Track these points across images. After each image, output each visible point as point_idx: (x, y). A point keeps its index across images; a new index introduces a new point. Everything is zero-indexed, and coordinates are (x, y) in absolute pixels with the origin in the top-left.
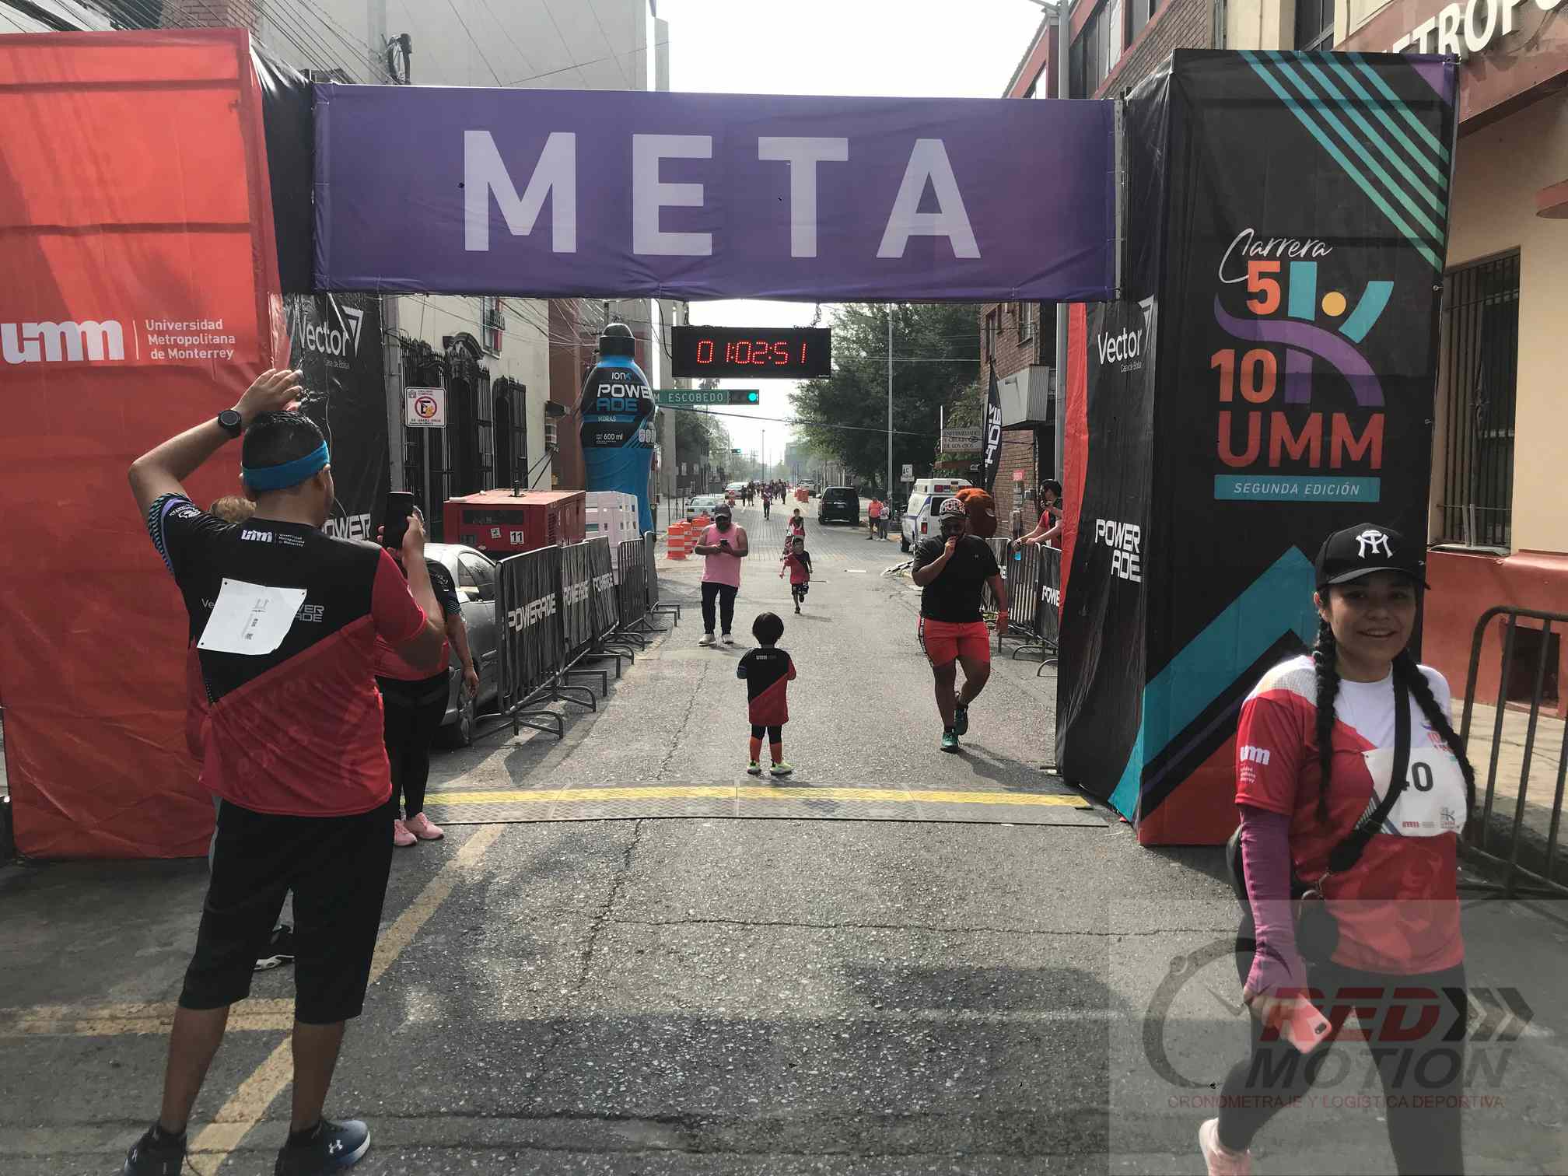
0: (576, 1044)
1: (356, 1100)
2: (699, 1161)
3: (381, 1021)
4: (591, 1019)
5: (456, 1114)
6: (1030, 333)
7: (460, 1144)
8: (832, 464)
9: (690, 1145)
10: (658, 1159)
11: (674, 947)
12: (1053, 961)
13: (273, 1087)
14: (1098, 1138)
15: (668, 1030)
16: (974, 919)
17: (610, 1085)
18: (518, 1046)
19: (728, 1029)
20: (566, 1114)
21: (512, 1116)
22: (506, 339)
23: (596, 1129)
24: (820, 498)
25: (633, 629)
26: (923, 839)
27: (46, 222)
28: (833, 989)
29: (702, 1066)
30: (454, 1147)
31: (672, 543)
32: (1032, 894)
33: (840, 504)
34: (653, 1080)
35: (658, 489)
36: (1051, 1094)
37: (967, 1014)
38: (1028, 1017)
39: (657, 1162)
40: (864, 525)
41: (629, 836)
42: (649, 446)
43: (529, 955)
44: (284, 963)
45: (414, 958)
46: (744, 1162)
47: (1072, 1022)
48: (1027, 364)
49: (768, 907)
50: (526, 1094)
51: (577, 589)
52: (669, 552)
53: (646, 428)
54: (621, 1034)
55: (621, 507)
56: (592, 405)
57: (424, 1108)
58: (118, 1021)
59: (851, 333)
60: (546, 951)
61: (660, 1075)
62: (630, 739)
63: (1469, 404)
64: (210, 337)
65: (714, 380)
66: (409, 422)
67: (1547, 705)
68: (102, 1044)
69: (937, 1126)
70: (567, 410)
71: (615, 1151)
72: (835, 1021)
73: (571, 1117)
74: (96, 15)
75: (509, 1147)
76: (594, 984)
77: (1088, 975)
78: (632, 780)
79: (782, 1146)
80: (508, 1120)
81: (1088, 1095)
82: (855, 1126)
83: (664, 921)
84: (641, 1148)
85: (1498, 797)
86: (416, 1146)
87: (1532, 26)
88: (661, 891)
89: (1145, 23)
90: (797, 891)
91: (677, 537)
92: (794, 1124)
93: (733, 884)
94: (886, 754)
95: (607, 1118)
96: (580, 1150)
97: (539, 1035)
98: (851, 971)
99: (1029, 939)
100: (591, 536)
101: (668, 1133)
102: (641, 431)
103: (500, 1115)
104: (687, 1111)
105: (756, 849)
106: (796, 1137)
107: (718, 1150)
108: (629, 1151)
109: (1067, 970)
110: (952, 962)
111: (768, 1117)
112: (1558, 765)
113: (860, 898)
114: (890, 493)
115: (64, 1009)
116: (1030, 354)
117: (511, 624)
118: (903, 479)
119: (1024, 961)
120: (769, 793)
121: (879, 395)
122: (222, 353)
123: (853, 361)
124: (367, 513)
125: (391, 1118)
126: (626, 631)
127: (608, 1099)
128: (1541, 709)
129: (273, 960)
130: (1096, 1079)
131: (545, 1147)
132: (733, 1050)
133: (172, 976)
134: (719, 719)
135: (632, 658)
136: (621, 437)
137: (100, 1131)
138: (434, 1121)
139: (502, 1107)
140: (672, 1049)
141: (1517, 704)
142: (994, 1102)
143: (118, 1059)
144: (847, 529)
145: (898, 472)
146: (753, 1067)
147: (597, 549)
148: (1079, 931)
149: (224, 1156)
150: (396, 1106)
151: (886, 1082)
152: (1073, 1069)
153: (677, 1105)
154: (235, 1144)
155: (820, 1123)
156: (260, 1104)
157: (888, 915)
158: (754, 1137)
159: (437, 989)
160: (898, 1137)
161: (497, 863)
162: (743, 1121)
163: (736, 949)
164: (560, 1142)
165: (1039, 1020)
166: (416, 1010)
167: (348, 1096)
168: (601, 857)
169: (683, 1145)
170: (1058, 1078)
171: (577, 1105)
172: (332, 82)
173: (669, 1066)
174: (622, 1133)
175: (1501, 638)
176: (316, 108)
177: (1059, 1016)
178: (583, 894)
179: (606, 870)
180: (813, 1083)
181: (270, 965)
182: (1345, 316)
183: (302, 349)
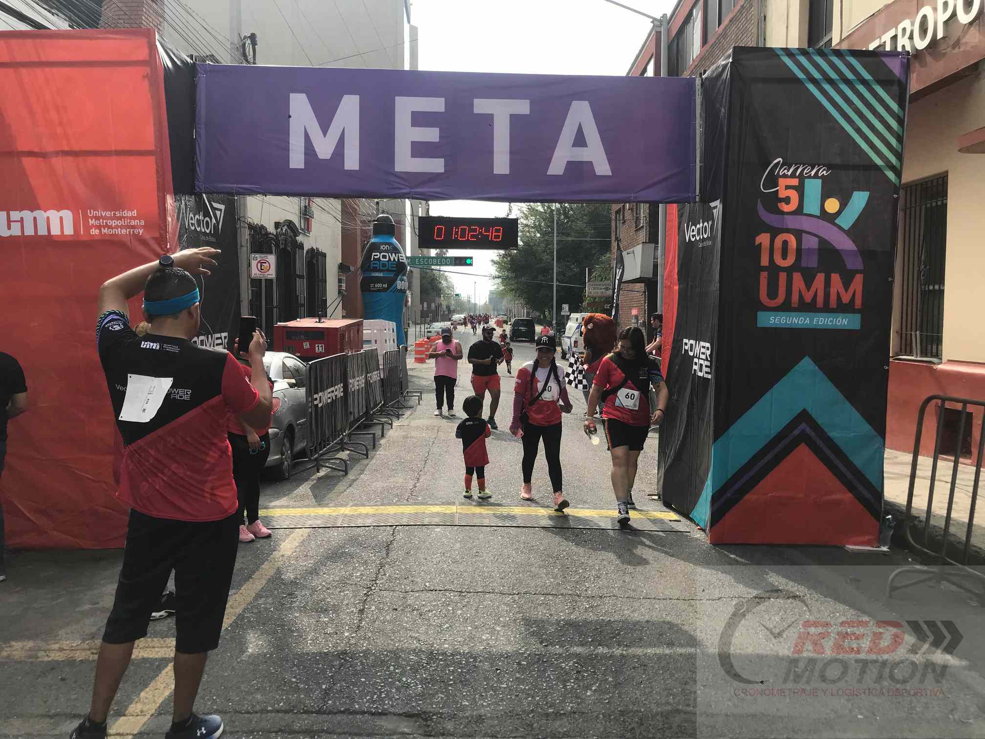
0: (354, 668)
1: (214, 701)
3: (231, 652)
4: (364, 652)
5: (278, 711)
6: (642, 222)
7: (280, 730)
8: (518, 304)
9: (425, 732)
11: (416, 606)
12: (655, 616)
13: (162, 694)
14: (683, 728)
15: (412, 659)
16: (605, 590)
17: (375, 694)
18: (318, 668)
19: (450, 658)
20: (347, 712)
21: (312, 712)
22: (315, 224)
23: (367, 721)
24: (511, 324)
25: (392, 406)
26: (574, 539)
27: (26, 149)
28: (516, 634)
29: (433, 681)
30: (276, 732)
31: (417, 352)
32: (642, 574)
33: (523, 329)
34: (403, 690)
35: (409, 319)
36: (653, 700)
37: (601, 650)
38: (639, 651)
41: (388, 537)
42: (403, 292)
43: (325, 611)
44: (170, 615)
45: (252, 612)
47: (667, 655)
48: (641, 242)
49: (476, 581)
50: (322, 699)
51: (358, 381)
52: (415, 358)
53: (402, 280)
54: (382, 662)
55: (385, 330)
56: (368, 265)
57: (258, 708)
58: (64, 652)
59: (531, 221)
60: (336, 609)
61: (407, 687)
62: (390, 475)
63: (916, 269)
64: (129, 221)
65: (444, 250)
66: (253, 276)
67: (965, 457)
68: (53, 666)
69: (581, 720)
70: (352, 268)
71: (378, 735)
72: (517, 653)
73: (351, 713)
74: (60, 20)
75: (311, 732)
76: (365, 630)
77: (677, 625)
78: (391, 501)
79: (483, 732)
80: (310, 715)
81: (676, 700)
82: (529, 719)
83: (410, 590)
84: (394, 733)
85: (934, 514)
86: (252, 731)
87: (956, 34)
88: (409, 571)
89: (715, 30)
90: (494, 572)
91: (420, 349)
92: (491, 718)
93: (454, 567)
95: (373, 714)
96: (356, 734)
97: (332, 661)
98: (528, 622)
99: (640, 602)
100: (366, 347)
101: (411, 724)
102: (398, 282)
103: (305, 712)
104: (423, 710)
105: (469, 545)
106: (492, 726)
107: (443, 735)
108: (387, 735)
109: (664, 622)
110: (591, 616)
111: (475, 714)
112: (971, 494)
113: (534, 576)
114: (554, 322)
115: (30, 644)
116: (643, 235)
117: (316, 403)
118: (563, 313)
119: (636, 617)
120: (478, 510)
121: (548, 261)
122: (136, 231)
123: (532, 240)
124: (226, 332)
125: (237, 714)
126: (388, 407)
127: (374, 702)
128: (961, 460)
129: (162, 613)
130: (681, 691)
131: (334, 733)
132: (453, 671)
133: (98, 623)
134: (445, 463)
135: (391, 424)
136: (386, 286)
137: (52, 721)
138: (264, 716)
139: (307, 707)
140: (415, 670)
141: (945, 457)
142: (618, 705)
143: (63, 675)
144: (526, 344)
145: (559, 309)
146: (465, 683)
147: (370, 355)
148: (671, 597)
149: (131, 737)
150: (240, 706)
151: (550, 692)
152: (667, 685)
153: (418, 706)
154: (138, 729)
155: (508, 718)
156: (154, 704)
157: (551, 587)
158: (465, 727)
159: (266, 632)
160: (557, 727)
161: (305, 553)
162: (459, 716)
163: (455, 608)
164: (344, 729)
165: (646, 653)
166: (254, 646)
167: (209, 700)
168: (370, 550)
169: (420, 732)
170: (658, 690)
171: (354, 706)
172: (208, 62)
173: (413, 681)
174: (382, 723)
175: (936, 415)
176: (197, 79)
177: (658, 651)
178: (359, 573)
179: (374, 558)
180: (503, 693)
181: (161, 616)
182: (839, 213)
183: (186, 229)
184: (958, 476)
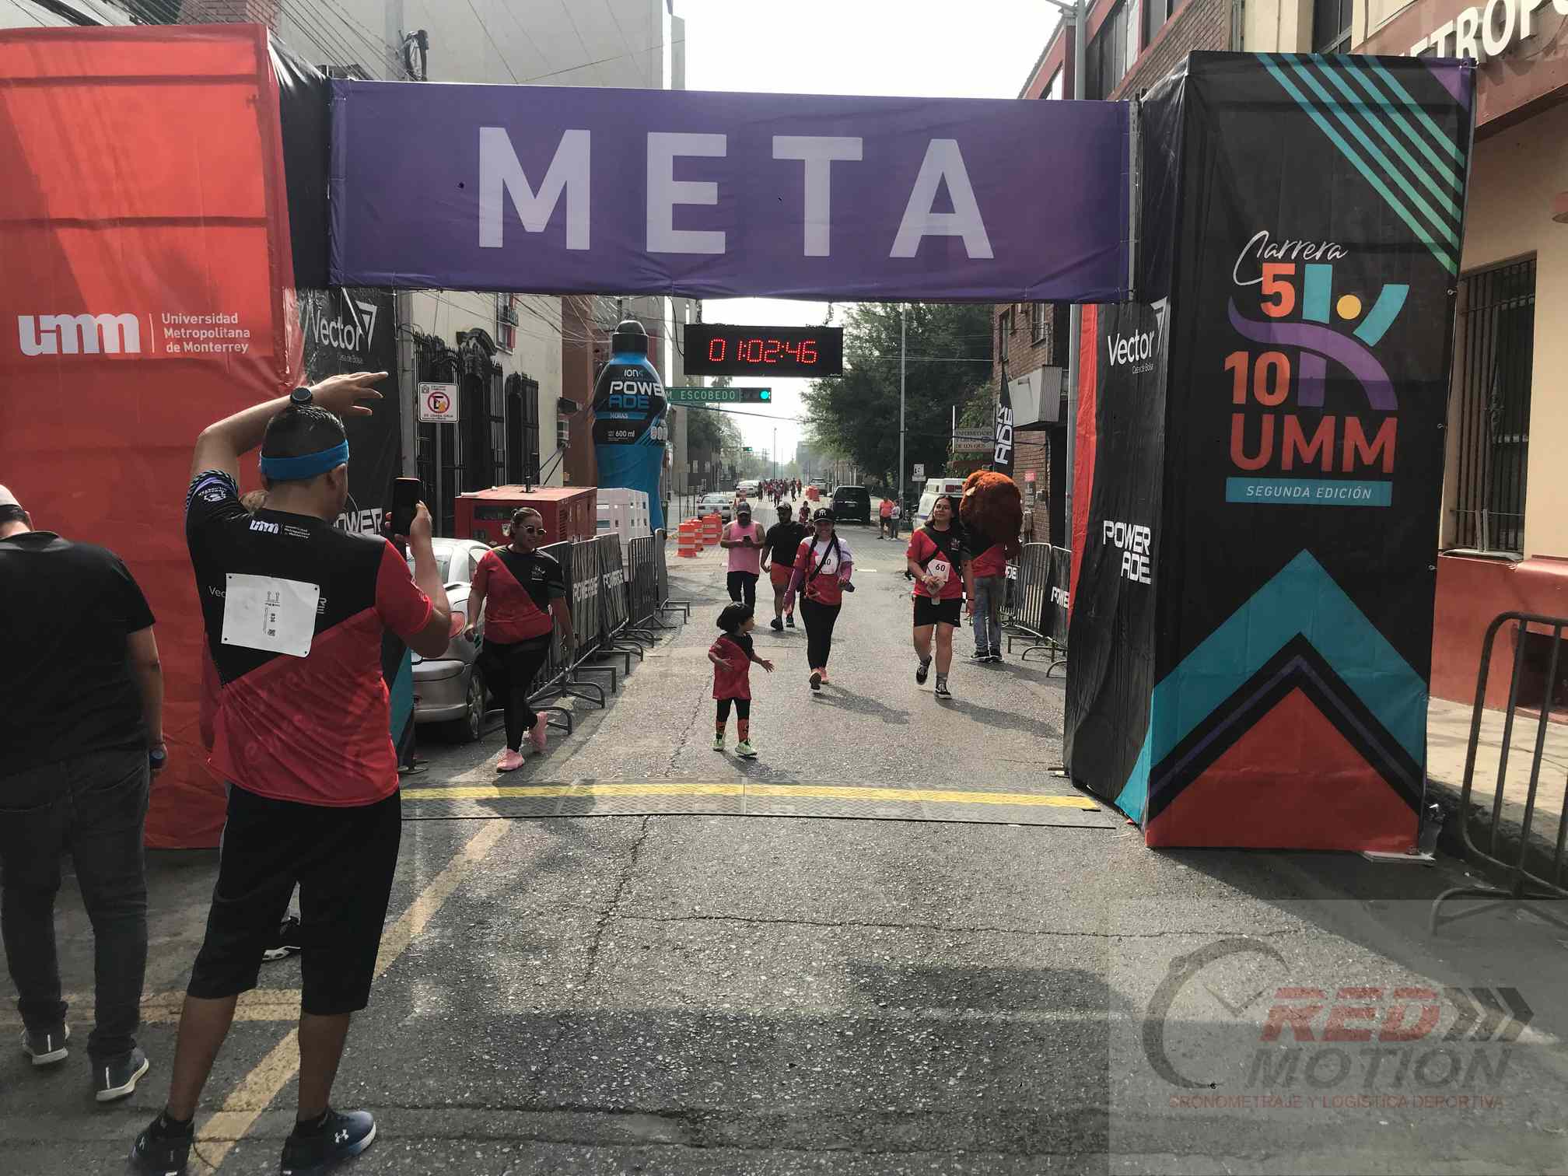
0: (581, 1038)
1: (362, 1091)
2: (702, 1155)
3: (388, 1013)
4: (597, 1014)
5: (461, 1106)
6: (1043, 333)
7: (465, 1136)
8: (843, 463)
9: (693, 1139)
10: (661, 1153)
11: (680, 943)
12: (1058, 962)
13: (280, 1077)
14: (1100, 1138)
15: (673, 1026)
16: (979, 919)
17: (615, 1080)
18: (524, 1039)
19: (733, 1025)
20: (570, 1108)
21: (516, 1108)
22: (520, 336)
23: (600, 1123)
24: (831, 496)
25: (643, 626)
26: (930, 838)
27: (63, 215)
28: (838, 987)
29: (706, 1061)
30: (459, 1139)
31: (682, 540)
32: (1038, 895)
33: (851, 503)
34: (658, 1074)
35: (669, 487)
36: (1054, 1093)
37: (972, 1013)
38: (1032, 1017)
39: (660, 1156)
40: (874, 524)
41: (636, 833)
42: (660, 443)
43: (536, 949)
44: (292, 954)
45: (421, 951)
46: (747, 1157)
47: (1076, 1023)
48: (1040, 365)
49: (774, 904)
50: (531, 1087)
51: (587, 586)
52: (680, 550)
53: (658, 425)
54: (626, 1028)
55: (632, 504)
56: (604, 401)
57: (430, 1100)
59: (864, 331)
60: (553, 946)
61: (664, 1070)
62: (639, 735)
63: (1483, 408)
64: (225, 331)
65: (726, 378)
66: (422, 417)
67: (1557, 711)
69: (939, 1124)
70: (579, 407)
71: (618, 1144)
72: (839, 1018)
73: (576, 1110)
74: (120, 12)
75: (513, 1139)
76: (599, 979)
77: (1093, 976)
78: (640, 777)
79: (784, 1141)
80: (513, 1112)
81: (1090, 1095)
82: (859, 1122)
83: (670, 917)
84: (644, 1142)
85: (1506, 802)
86: (420, 1138)
87: (1550, 32)
88: (668, 887)
89: (1162, 24)
90: (803, 889)
91: (686, 535)
92: (797, 1120)
93: (739, 882)
94: (895, 754)
95: (611, 1112)
96: (584, 1143)
97: (545, 1029)
98: (857, 970)
99: (1035, 939)
100: (601, 533)
101: (671, 1128)
102: (652, 428)
103: (506, 1108)
104: (690, 1106)
105: (763, 847)
106: (799, 1133)
107: (721, 1145)
108: (633, 1144)
109: (1072, 970)
110: (957, 961)
111: (771, 1113)
113: (865, 896)
114: (901, 492)
115: (75, 998)
116: (1043, 354)
118: (914, 479)
119: (1029, 962)
120: (777, 791)
121: (892, 394)
122: (237, 347)
123: (866, 360)
124: (379, 508)
125: (397, 1109)
126: (636, 628)
127: (612, 1093)
128: (1552, 715)
129: (281, 951)
130: (1098, 1080)
131: (549, 1140)
132: (737, 1046)
133: (181, 965)
135: (641, 655)
136: (632, 434)
137: (108, 1119)
138: (439, 1113)
139: (506, 1099)
140: (677, 1043)
141: (1527, 710)
142: (997, 1102)
144: (859, 528)
145: (910, 471)
146: (757, 1064)
147: (608, 545)
148: (1084, 932)
149: (230, 1144)
150: (402, 1097)
151: (890, 1079)
152: (1077, 1069)
153: (682, 1100)
154: (242, 1132)
155: (823, 1120)
156: (267, 1093)
157: (893, 914)
158: (757, 1133)
159: (443, 982)
160: (900, 1134)
161: (505, 858)
162: (747, 1117)
163: (741, 945)
164: (564, 1134)
165: (1043, 1021)
166: (422, 1003)
167: (354, 1086)
168: (608, 853)
169: (686, 1139)
170: (1061, 1078)
171: (582, 1099)
172: (349, 78)
173: (674, 1061)
174: (626, 1127)
175: (1513, 643)
176: (333, 104)
177: (1064, 1016)
178: (590, 889)
179: (613, 866)
180: (816, 1080)
181: (278, 955)
182: (1360, 319)
183: (316, 344)
184: (1546, 742)
